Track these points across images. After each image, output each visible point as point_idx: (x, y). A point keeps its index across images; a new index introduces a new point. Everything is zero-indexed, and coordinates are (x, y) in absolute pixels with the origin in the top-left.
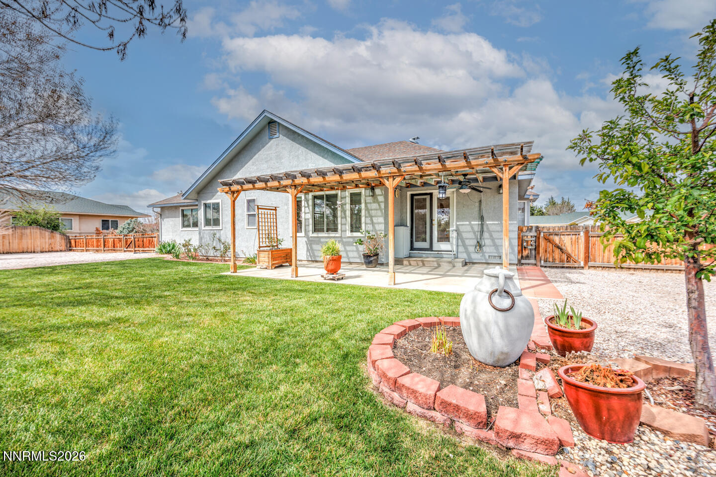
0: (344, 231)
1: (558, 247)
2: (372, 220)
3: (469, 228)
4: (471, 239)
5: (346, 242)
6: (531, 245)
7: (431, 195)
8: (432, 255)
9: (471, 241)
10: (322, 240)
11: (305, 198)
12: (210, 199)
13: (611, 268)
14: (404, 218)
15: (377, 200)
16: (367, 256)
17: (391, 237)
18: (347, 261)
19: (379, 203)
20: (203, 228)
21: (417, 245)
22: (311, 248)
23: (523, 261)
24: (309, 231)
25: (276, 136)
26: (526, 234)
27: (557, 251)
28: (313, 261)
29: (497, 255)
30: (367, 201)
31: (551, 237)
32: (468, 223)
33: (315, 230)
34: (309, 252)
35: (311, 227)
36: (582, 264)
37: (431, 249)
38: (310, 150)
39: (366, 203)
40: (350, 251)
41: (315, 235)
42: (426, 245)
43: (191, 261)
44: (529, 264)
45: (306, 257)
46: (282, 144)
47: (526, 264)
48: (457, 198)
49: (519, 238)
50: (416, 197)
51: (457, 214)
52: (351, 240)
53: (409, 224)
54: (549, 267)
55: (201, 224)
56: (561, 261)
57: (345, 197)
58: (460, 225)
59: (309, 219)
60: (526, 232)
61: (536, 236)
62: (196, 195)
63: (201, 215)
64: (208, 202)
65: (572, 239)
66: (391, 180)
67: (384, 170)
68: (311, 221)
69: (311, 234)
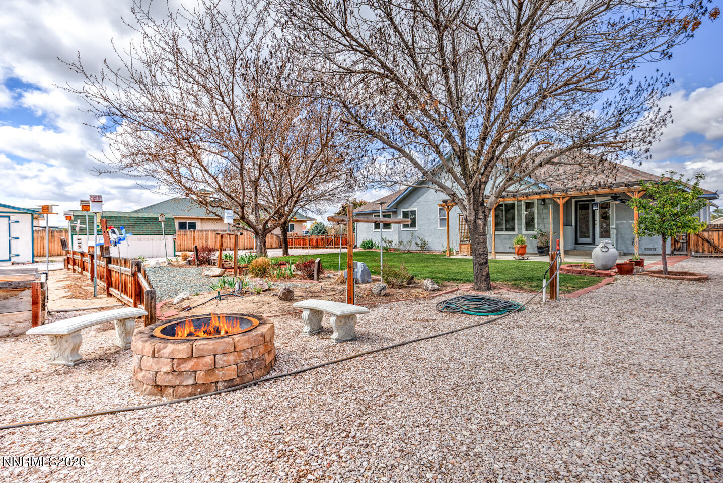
0: (520, 230)
1: (707, 241)
2: (544, 221)
3: (627, 227)
6: (683, 240)
9: (629, 236)
10: (502, 237)
12: (408, 208)
14: (570, 219)
15: (548, 207)
16: (539, 248)
17: (561, 233)
20: (402, 229)
21: (581, 240)
23: (675, 252)
27: (706, 244)
29: (652, 247)
30: (539, 208)
31: (701, 233)
32: (626, 222)
33: (496, 229)
37: (593, 243)
39: (538, 210)
42: (589, 240)
44: (681, 255)
47: (678, 255)
50: (579, 203)
51: (617, 216)
52: (527, 236)
53: (573, 224)
54: (699, 257)
56: (710, 252)
57: (521, 205)
58: (619, 224)
62: (397, 205)
64: (406, 210)
66: (561, 199)
67: (556, 193)
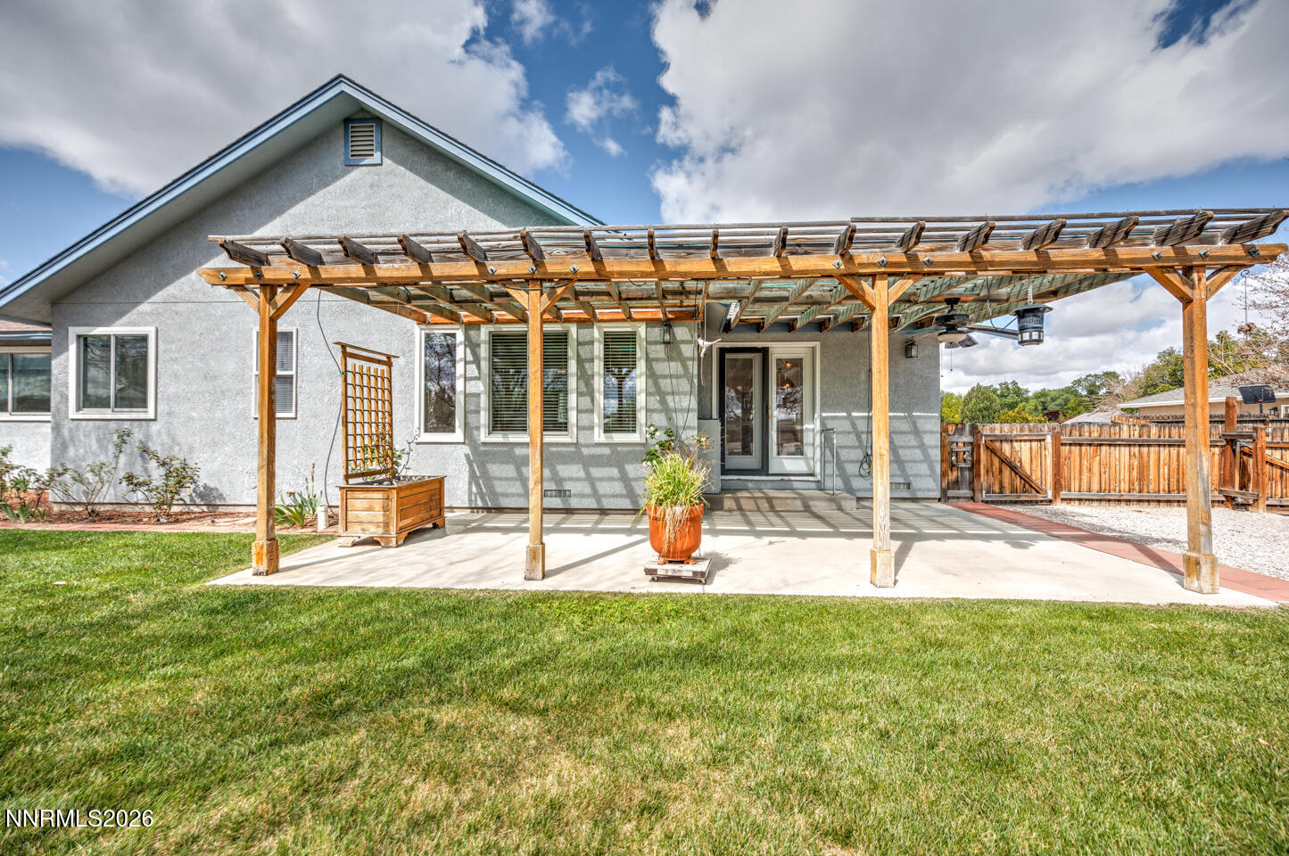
0: (584, 428)
1: (1009, 464)
2: (663, 402)
3: (847, 426)
4: (851, 447)
5: (592, 457)
6: (965, 460)
7: (765, 352)
8: (769, 485)
9: (851, 451)
10: (518, 451)
11: (467, 338)
12: (108, 323)
13: (1092, 500)
15: (680, 354)
18: (595, 506)
19: (683, 360)
20: (72, 414)
21: (735, 461)
22: (485, 473)
23: (949, 492)
24: (478, 428)
25: (368, 161)
26: (955, 438)
27: (1007, 471)
28: (489, 510)
29: (901, 480)
30: (651, 356)
31: (998, 444)
32: (845, 414)
33: (497, 424)
34: (478, 486)
35: (484, 418)
36: (1050, 495)
37: (764, 469)
38: (485, 212)
39: (649, 361)
40: (602, 479)
41: (498, 438)
42: (753, 461)
43: (23, 526)
44: (958, 498)
45: (466, 498)
46: (391, 186)
47: (953, 498)
48: (822, 362)
49: (943, 446)
50: (728, 356)
51: (823, 396)
52: (607, 451)
53: (715, 414)
54: (994, 502)
55: (65, 398)
56: (1013, 490)
57: (592, 343)
58: (827, 418)
59: (478, 395)
60: (954, 434)
61: (971, 444)
62: (46, 309)
63: (65, 371)
64: (96, 330)
65: (1031, 448)
67: (862, 255)
68: (484, 401)
69: (483, 436)
